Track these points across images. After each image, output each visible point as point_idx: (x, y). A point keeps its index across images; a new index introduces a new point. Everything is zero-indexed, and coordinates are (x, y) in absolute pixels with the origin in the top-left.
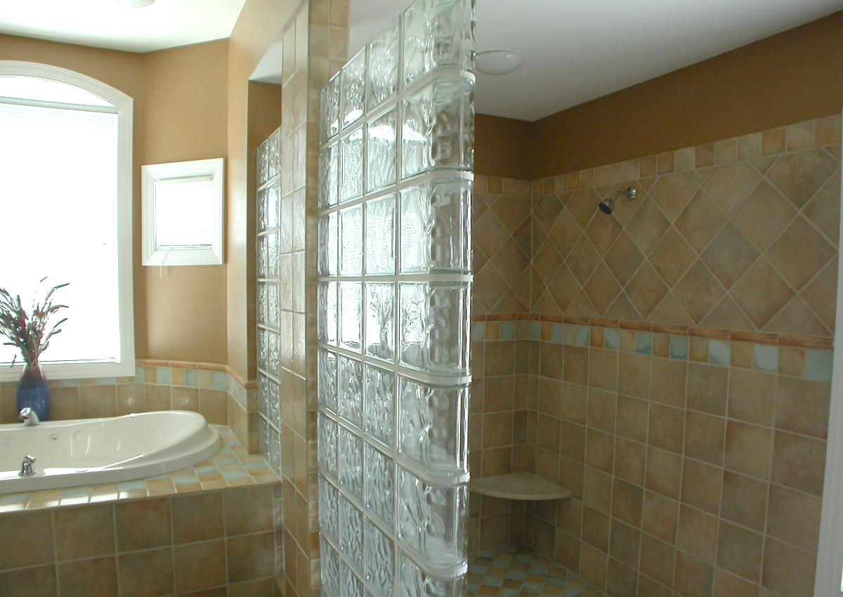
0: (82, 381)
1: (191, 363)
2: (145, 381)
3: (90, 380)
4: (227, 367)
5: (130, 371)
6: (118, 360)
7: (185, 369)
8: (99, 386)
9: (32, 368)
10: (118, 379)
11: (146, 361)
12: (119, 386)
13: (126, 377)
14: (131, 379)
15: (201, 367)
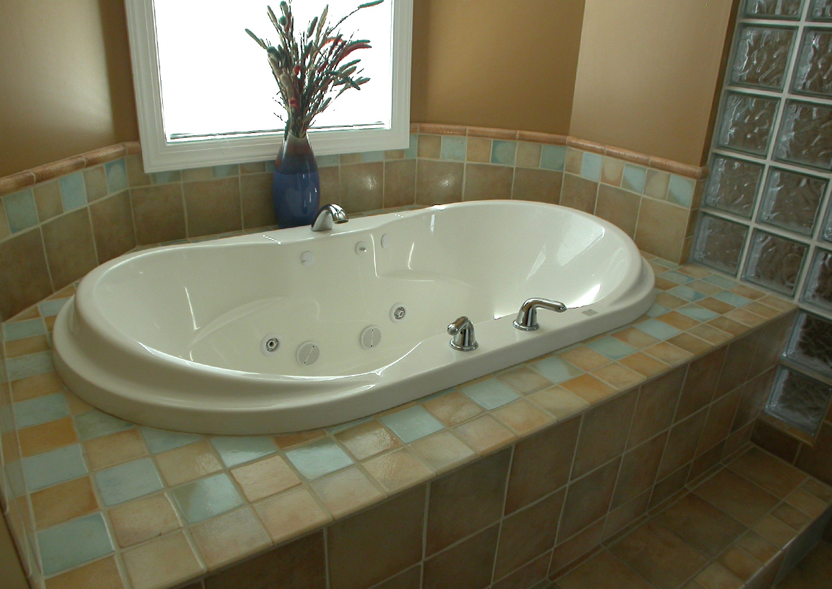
0: (343, 157)
1: (507, 131)
2: (418, 155)
3: (353, 155)
4: (569, 139)
5: (403, 141)
6: (388, 126)
7: (492, 140)
8: (365, 165)
9: (300, 140)
10: (387, 153)
11: (424, 125)
12: (387, 163)
13: (397, 151)
14: (401, 153)
15: (522, 138)
